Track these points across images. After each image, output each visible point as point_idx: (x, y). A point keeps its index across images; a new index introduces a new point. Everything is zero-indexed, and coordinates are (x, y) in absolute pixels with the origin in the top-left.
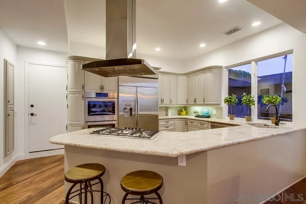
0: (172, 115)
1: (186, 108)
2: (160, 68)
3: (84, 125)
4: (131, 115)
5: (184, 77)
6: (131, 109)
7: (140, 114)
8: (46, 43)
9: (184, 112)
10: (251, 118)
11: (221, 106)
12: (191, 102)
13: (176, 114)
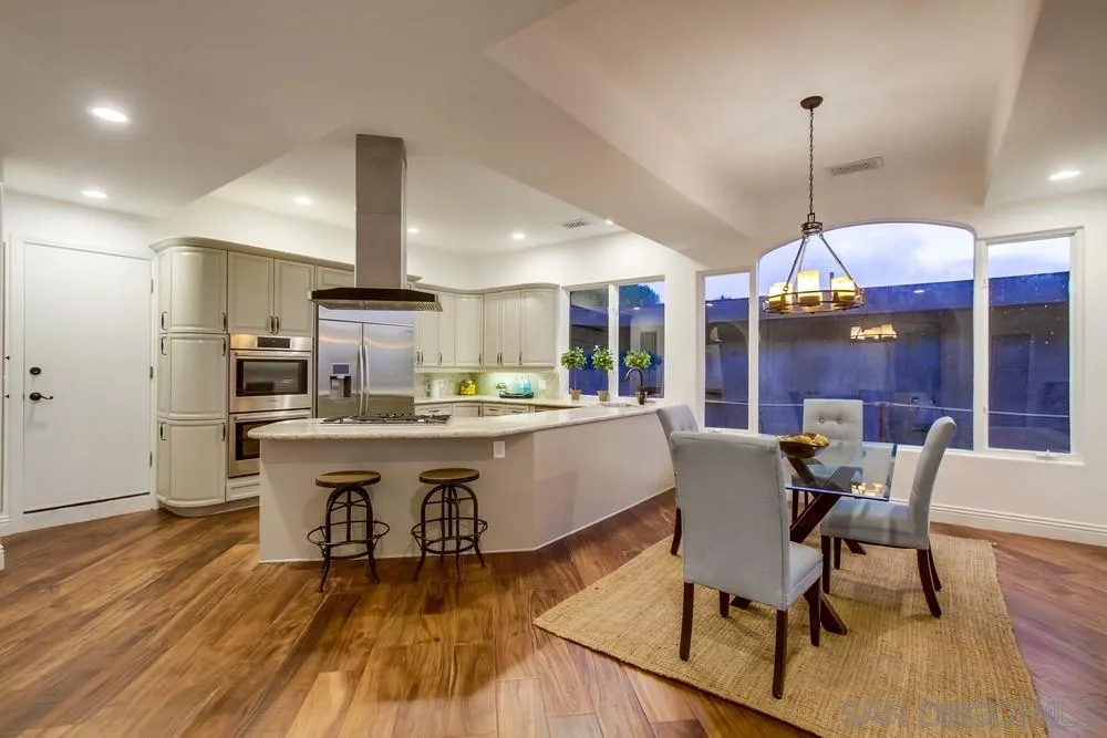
0: (441, 395)
1: (474, 377)
2: (419, 278)
3: (225, 421)
4: (347, 393)
5: (474, 300)
6: (347, 379)
7: (371, 396)
8: (109, 195)
9: (472, 388)
10: (607, 394)
11: (555, 371)
12: (491, 361)
13: (451, 392)
